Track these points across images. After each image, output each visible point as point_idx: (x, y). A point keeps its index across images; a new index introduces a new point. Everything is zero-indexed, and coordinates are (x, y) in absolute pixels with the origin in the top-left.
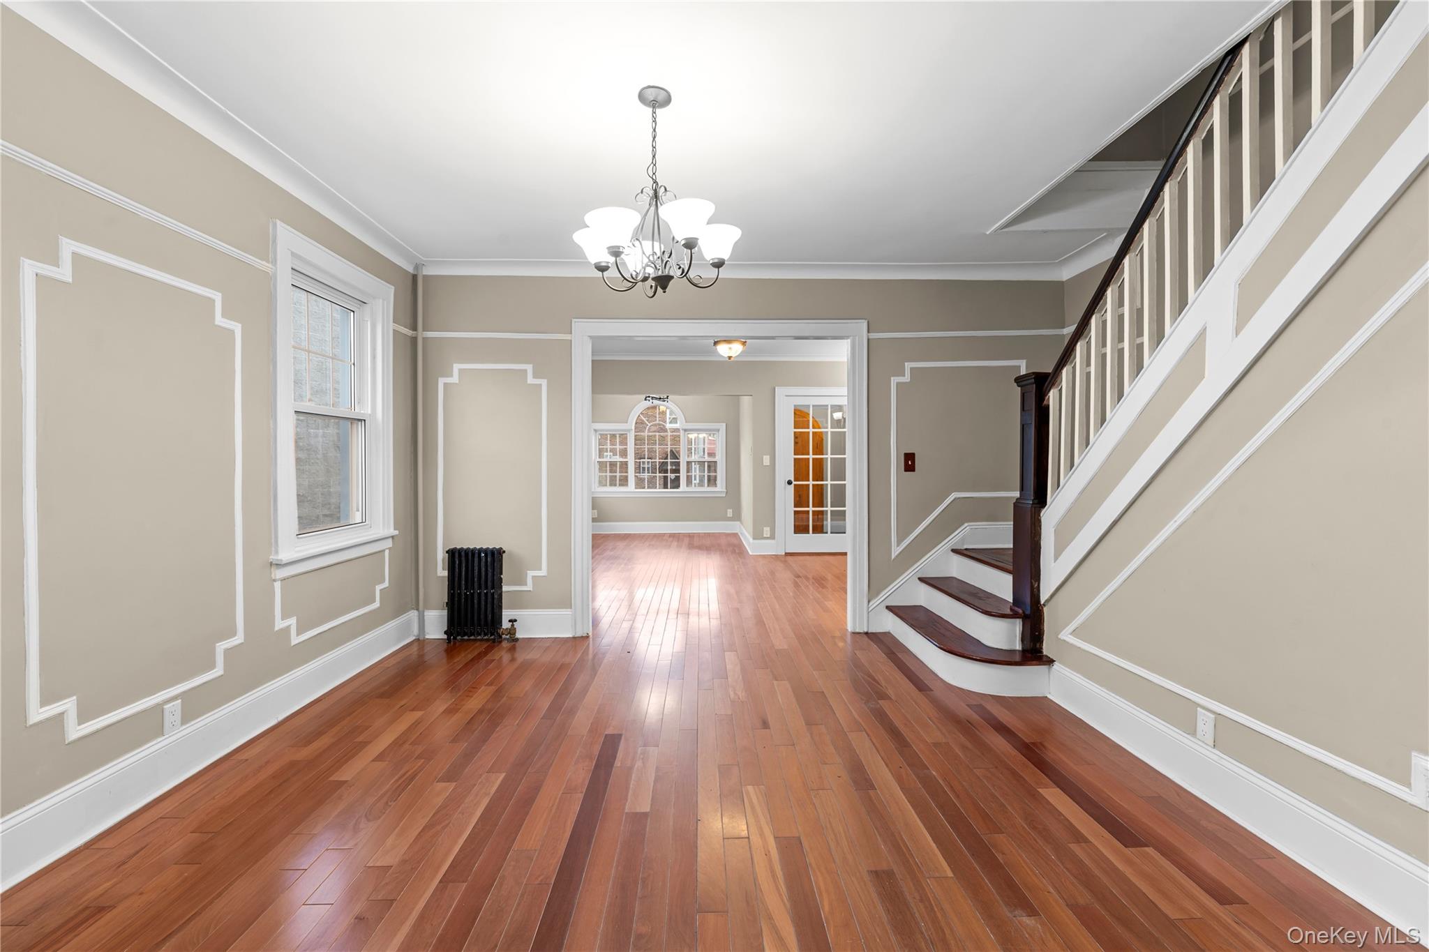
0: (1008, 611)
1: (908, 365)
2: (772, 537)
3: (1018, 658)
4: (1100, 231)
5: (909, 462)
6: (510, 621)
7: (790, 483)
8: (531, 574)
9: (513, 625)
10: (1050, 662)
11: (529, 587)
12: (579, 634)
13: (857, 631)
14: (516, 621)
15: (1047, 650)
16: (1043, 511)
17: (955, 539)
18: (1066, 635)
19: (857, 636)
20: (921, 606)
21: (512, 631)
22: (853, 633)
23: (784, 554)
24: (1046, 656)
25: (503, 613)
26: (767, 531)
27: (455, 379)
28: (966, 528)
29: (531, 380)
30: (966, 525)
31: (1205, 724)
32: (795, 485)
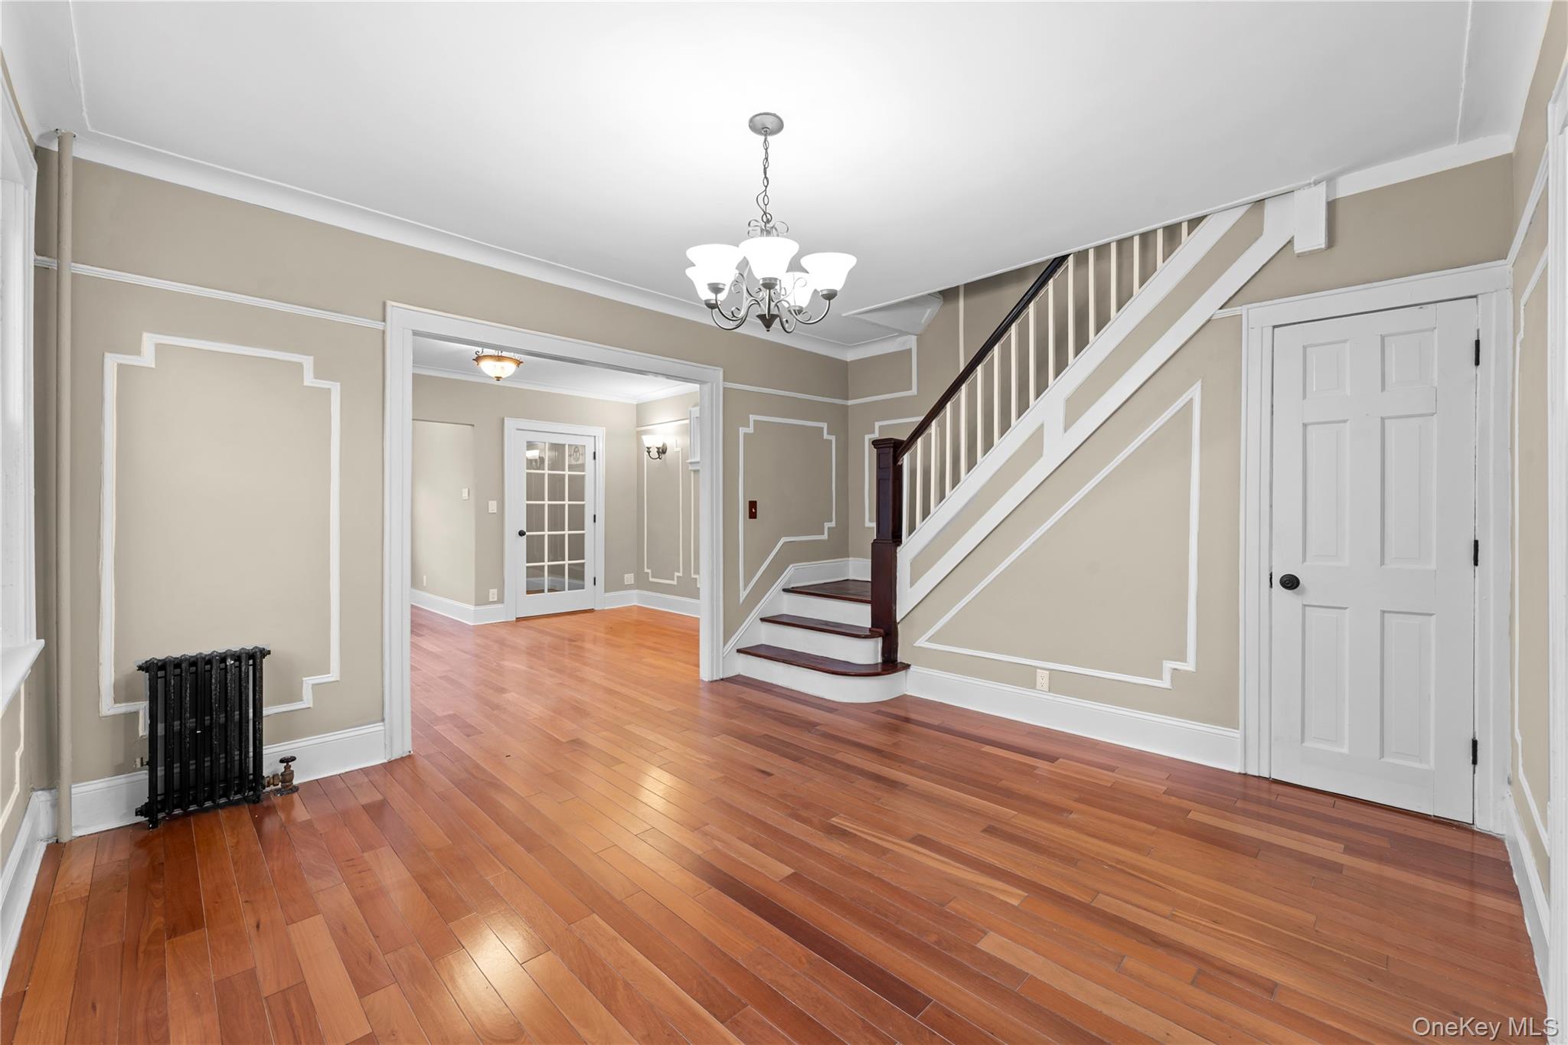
0: (868, 633)
1: (752, 418)
2: (501, 600)
3: (879, 670)
4: (896, 330)
5: (753, 509)
6: (282, 761)
7: (522, 534)
8: (309, 682)
9: (287, 768)
10: (907, 667)
11: (307, 701)
12: (396, 755)
13: (715, 679)
14: (293, 759)
15: (901, 657)
16: (899, 549)
17: (784, 580)
18: (922, 642)
19: (714, 683)
20: (762, 645)
21: (287, 777)
22: (712, 682)
23: (515, 619)
24: (901, 663)
25: (264, 752)
26: (493, 594)
27: (147, 358)
28: (790, 570)
29: (309, 379)
30: (791, 566)
31: (1043, 678)
32: (527, 536)
